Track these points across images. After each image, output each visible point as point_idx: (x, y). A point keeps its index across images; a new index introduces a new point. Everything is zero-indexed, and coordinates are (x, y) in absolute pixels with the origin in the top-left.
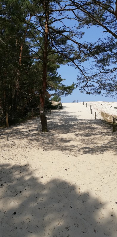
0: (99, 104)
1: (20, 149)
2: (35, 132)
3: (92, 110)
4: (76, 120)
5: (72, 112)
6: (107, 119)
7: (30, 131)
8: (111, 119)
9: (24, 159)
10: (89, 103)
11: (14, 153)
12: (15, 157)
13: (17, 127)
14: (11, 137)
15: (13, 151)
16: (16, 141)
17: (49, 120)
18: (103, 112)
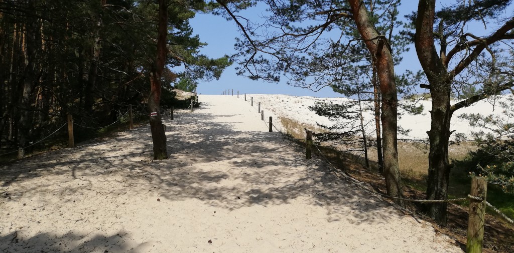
0: (278, 100)
1: (102, 198)
2: (138, 159)
3: (262, 111)
4: (230, 132)
5: (221, 116)
6: (294, 132)
7: (125, 156)
8: (301, 131)
9: (113, 219)
10: (257, 97)
11: (89, 206)
12: (91, 215)
13: (94, 148)
14: (80, 169)
15: (87, 202)
16: (94, 180)
17: (170, 131)
18: (286, 117)
